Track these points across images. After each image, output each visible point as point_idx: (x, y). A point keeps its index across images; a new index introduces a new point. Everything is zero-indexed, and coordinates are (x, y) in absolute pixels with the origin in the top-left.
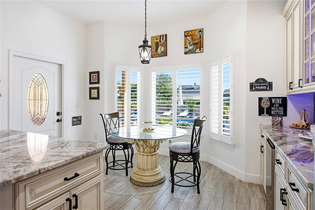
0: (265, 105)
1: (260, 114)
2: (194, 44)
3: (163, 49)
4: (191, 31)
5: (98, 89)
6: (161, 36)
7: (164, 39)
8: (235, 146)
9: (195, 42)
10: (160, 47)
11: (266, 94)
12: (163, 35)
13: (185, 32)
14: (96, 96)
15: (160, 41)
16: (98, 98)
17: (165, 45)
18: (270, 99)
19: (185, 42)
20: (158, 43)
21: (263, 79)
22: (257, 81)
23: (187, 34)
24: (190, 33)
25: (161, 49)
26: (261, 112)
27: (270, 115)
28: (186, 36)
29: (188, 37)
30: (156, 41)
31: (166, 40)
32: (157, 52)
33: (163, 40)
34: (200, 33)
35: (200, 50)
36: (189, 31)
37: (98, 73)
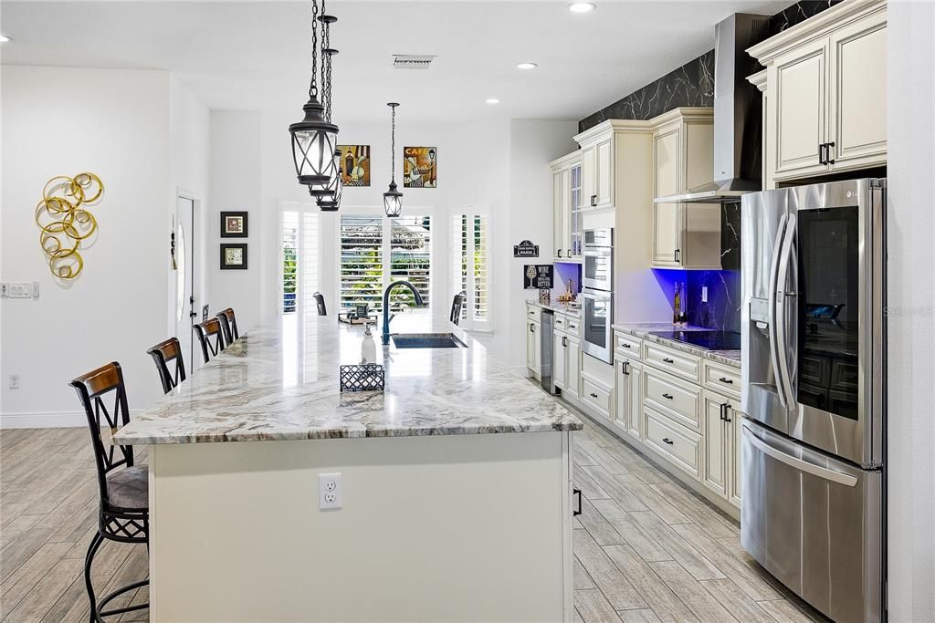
0: (532, 276)
1: (525, 288)
2: (421, 172)
3: (362, 172)
4: (417, 148)
5: (244, 247)
6: (358, 147)
7: (365, 154)
8: (492, 333)
9: (422, 168)
10: (356, 168)
11: (532, 261)
12: (362, 147)
13: (405, 148)
14: (240, 262)
15: (356, 156)
16: (244, 266)
17: (366, 165)
18: (537, 267)
19: (406, 166)
20: (352, 160)
21: (528, 242)
22: (522, 243)
23: (409, 152)
24: (414, 151)
25: (357, 172)
26: (527, 285)
27: (537, 287)
28: (406, 156)
29: (410, 158)
30: (348, 155)
31: (368, 157)
32: (349, 177)
33: (362, 155)
34: (432, 154)
35: (431, 183)
36: (412, 148)
37: (245, 215)
